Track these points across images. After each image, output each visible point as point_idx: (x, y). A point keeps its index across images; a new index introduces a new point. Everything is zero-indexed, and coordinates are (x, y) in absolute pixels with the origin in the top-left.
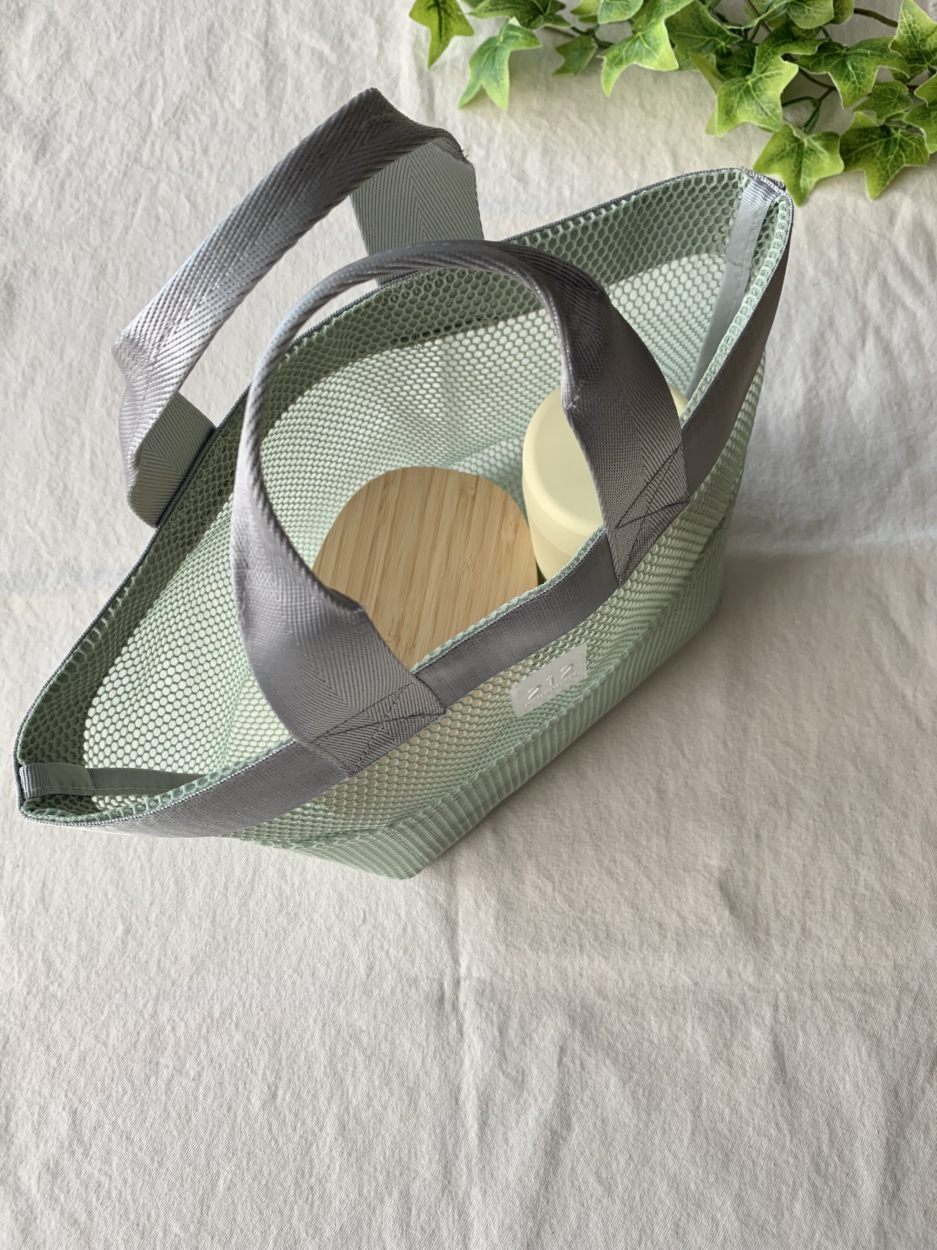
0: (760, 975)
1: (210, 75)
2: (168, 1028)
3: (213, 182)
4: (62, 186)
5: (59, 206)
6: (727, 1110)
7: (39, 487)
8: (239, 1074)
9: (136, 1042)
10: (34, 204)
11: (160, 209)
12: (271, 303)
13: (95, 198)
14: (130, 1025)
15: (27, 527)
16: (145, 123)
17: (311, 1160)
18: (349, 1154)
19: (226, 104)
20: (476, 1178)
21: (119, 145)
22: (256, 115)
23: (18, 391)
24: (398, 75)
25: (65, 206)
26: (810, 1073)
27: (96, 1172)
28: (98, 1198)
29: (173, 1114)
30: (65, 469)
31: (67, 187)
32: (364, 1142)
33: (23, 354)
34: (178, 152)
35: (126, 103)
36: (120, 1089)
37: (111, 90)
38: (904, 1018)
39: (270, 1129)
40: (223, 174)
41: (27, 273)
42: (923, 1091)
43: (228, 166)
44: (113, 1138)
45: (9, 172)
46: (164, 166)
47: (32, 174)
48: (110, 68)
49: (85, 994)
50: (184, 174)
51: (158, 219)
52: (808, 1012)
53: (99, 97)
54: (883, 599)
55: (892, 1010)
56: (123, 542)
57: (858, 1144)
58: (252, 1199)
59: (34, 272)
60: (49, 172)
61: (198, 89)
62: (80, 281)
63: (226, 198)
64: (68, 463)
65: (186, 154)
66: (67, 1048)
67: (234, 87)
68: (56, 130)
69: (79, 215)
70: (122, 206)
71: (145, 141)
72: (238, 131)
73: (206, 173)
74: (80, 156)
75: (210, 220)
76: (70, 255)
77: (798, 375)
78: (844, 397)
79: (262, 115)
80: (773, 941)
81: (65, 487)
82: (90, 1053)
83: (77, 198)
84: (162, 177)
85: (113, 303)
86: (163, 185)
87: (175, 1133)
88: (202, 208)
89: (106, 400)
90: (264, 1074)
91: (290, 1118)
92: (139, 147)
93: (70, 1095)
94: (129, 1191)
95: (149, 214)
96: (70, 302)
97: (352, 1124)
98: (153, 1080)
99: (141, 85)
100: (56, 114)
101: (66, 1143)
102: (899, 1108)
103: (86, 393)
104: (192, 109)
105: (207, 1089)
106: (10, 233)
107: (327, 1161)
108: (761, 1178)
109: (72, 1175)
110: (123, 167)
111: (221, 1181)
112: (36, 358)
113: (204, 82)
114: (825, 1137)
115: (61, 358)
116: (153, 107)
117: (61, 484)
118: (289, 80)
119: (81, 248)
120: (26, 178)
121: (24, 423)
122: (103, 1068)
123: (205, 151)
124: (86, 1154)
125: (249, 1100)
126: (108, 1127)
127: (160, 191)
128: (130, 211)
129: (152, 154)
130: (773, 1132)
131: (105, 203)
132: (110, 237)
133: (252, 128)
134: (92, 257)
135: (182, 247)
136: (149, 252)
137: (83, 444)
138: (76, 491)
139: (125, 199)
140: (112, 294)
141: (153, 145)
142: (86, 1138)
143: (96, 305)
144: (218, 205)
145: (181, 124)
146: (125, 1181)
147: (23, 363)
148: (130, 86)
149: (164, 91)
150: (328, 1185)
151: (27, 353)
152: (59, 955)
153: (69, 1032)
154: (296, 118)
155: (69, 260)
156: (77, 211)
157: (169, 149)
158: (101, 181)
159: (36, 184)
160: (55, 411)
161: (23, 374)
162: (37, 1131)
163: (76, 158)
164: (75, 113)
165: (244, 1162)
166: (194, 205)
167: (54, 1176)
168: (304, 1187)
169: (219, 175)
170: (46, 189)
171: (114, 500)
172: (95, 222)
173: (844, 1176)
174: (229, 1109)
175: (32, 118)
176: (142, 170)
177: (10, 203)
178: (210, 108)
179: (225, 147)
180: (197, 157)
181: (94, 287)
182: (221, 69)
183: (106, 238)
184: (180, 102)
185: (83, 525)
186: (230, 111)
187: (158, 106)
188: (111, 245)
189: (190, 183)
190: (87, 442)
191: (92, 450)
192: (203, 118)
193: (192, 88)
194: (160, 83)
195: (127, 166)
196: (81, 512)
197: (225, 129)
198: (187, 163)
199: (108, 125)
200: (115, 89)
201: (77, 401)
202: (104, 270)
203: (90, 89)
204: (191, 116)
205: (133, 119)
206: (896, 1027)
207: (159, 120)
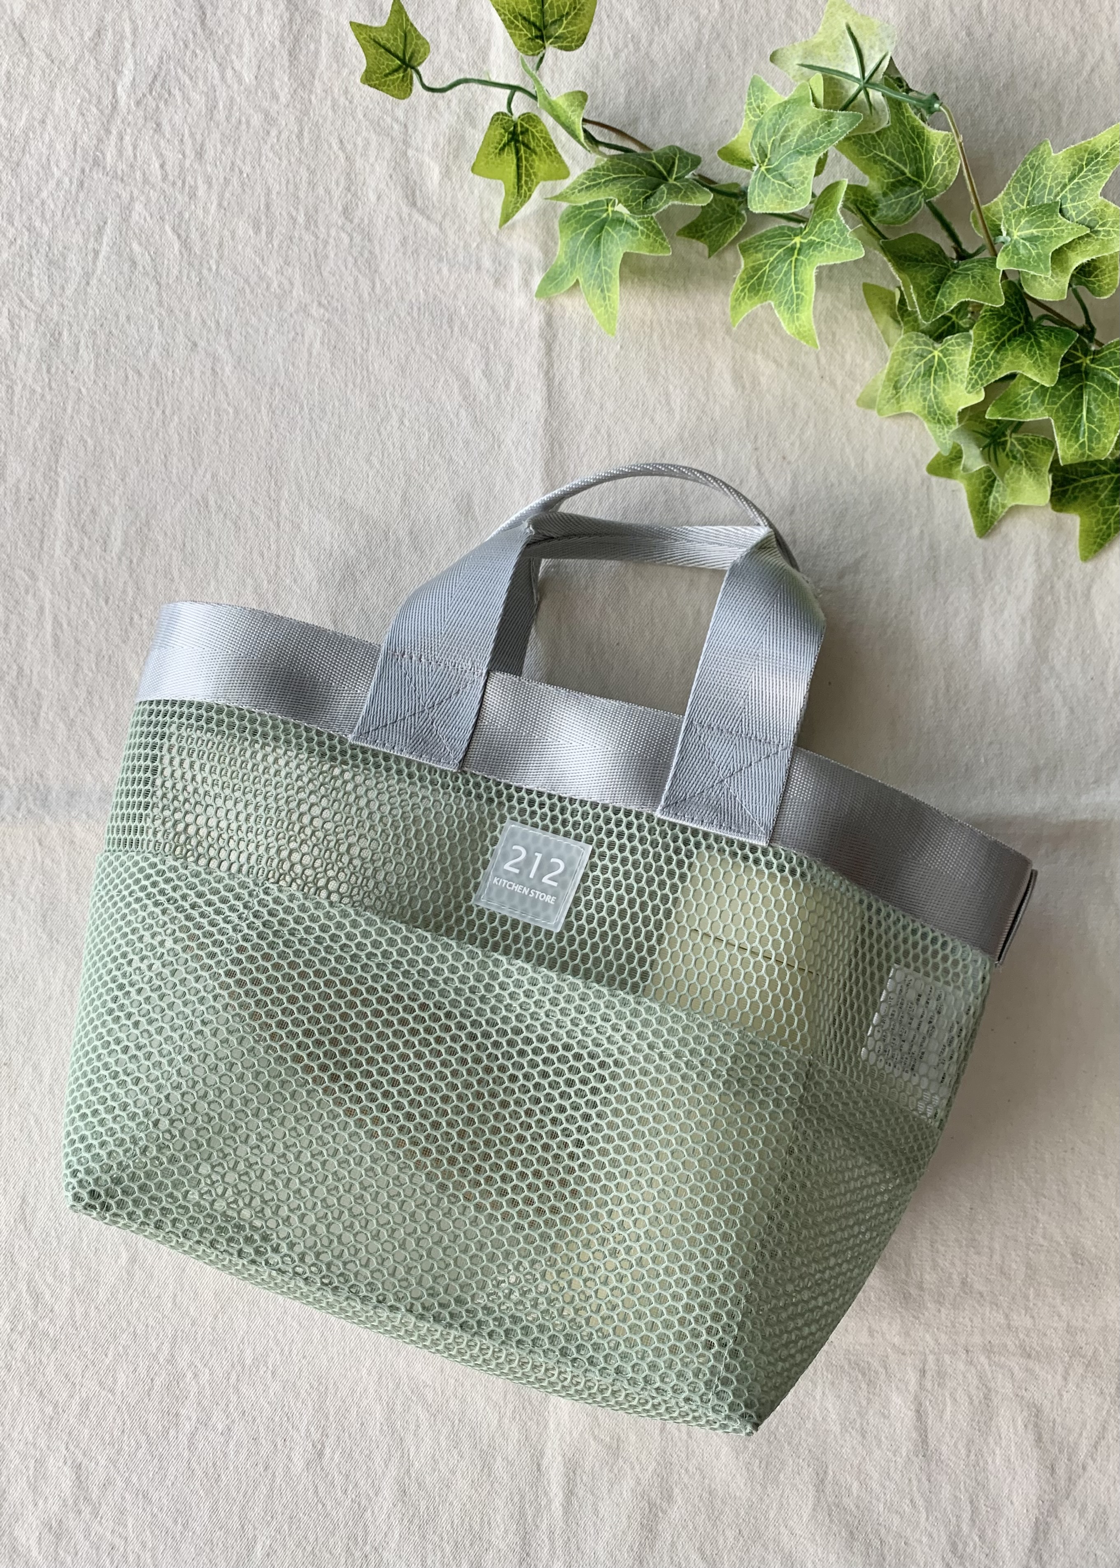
0: (907, 1334)
1: (203, 23)
2: (189, 1375)
3: (213, 208)
6: (856, 1485)
8: (277, 1429)
9: (150, 1390)
11: (135, 246)
12: (302, 408)
13: (37, 224)
14: (142, 1370)
16: (107, 101)
17: (365, 1526)
18: (411, 1522)
19: (229, 73)
20: (559, 1552)
21: (69, 135)
22: (275, 97)
24: (488, 41)
26: (955, 1445)
27: (108, 1534)
29: (199, 1473)
32: (428, 1508)
34: (160, 155)
35: (77, 62)
36: (133, 1443)
37: (53, 37)
38: (1071, 1386)
39: (316, 1492)
40: (227, 195)
42: (1084, 1468)
43: (235, 181)
44: (127, 1496)
46: (138, 174)
49: (83, 1333)
50: (169, 190)
51: (134, 264)
52: (961, 1377)
53: (35, 50)
54: (1107, 874)
55: (1059, 1378)
56: (104, 753)
57: (1003, 1522)
61: (186, 46)
62: (22, 358)
63: (233, 234)
64: (23, 636)
65: (172, 157)
66: (65, 1395)
67: (240, 46)
69: (15, 249)
70: (77, 238)
71: (108, 132)
72: (248, 122)
73: (201, 192)
74: (12, 150)
75: (210, 269)
77: (1030, 559)
78: (1087, 595)
79: (284, 96)
80: (927, 1297)
81: (21, 669)
82: (94, 1401)
84: (136, 193)
85: (73, 396)
86: (138, 207)
87: (202, 1493)
88: (197, 250)
89: (71, 545)
90: (308, 1430)
91: (339, 1480)
92: (100, 140)
93: (72, 1448)
94: (149, 1555)
95: (119, 254)
97: (414, 1488)
98: (172, 1433)
99: (98, 33)
101: (71, 1502)
102: (1054, 1486)
103: (42, 532)
104: (178, 80)
105: (239, 1445)
107: (384, 1528)
108: (888, 1558)
109: (80, 1536)
110: (77, 173)
111: (259, 1547)
113: (194, 34)
114: (966, 1516)
116: (119, 73)
117: (15, 667)
118: (324, 36)
119: (21, 303)
122: (111, 1418)
123: (200, 154)
124: (95, 1513)
125: (289, 1458)
126: (120, 1484)
127: (135, 217)
128: (90, 246)
129: (120, 153)
130: (907, 1508)
131: (53, 231)
132: (63, 288)
133: (269, 119)
134: (38, 321)
135: (171, 311)
136: (122, 319)
137: (42, 609)
138: (35, 677)
139: (83, 227)
140: (70, 380)
141: (121, 138)
142: (94, 1496)
143: (48, 397)
144: (221, 245)
145: (162, 105)
146: (144, 1545)
148: (81, 34)
149: (133, 45)
150: (385, 1554)
152: (49, 1286)
153: (67, 1376)
154: (334, 106)
156: (11, 243)
157: (145, 147)
158: (44, 194)
162: (34, 1488)
165: (286, 1527)
166: (185, 244)
167: (58, 1537)
168: (358, 1554)
169: (221, 197)
171: (89, 693)
172: (39, 261)
173: (983, 1557)
174: (266, 1469)
176: (106, 180)
178: (206, 79)
179: (229, 150)
180: (187, 163)
181: (44, 367)
182: (219, 13)
183: (57, 289)
184: (159, 67)
185: (48, 727)
186: (236, 86)
187: (126, 72)
188: (66, 302)
189: (178, 207)
190: (47, 606)
191: (55, 618)
192: (195, 96)
193: (176, 43)
194: (128, 30)
195: (83, 171)
196: (45, 708)
197: (228, 119)
198: (173, 172)
199: (51, 99)
200: (60, 37)
201: (29, 544)
202: (57, 341)
203: (21, 35)
204: (176, 92)
205: (89, 92)
206: (1061, 1396)
207: (129, 96)
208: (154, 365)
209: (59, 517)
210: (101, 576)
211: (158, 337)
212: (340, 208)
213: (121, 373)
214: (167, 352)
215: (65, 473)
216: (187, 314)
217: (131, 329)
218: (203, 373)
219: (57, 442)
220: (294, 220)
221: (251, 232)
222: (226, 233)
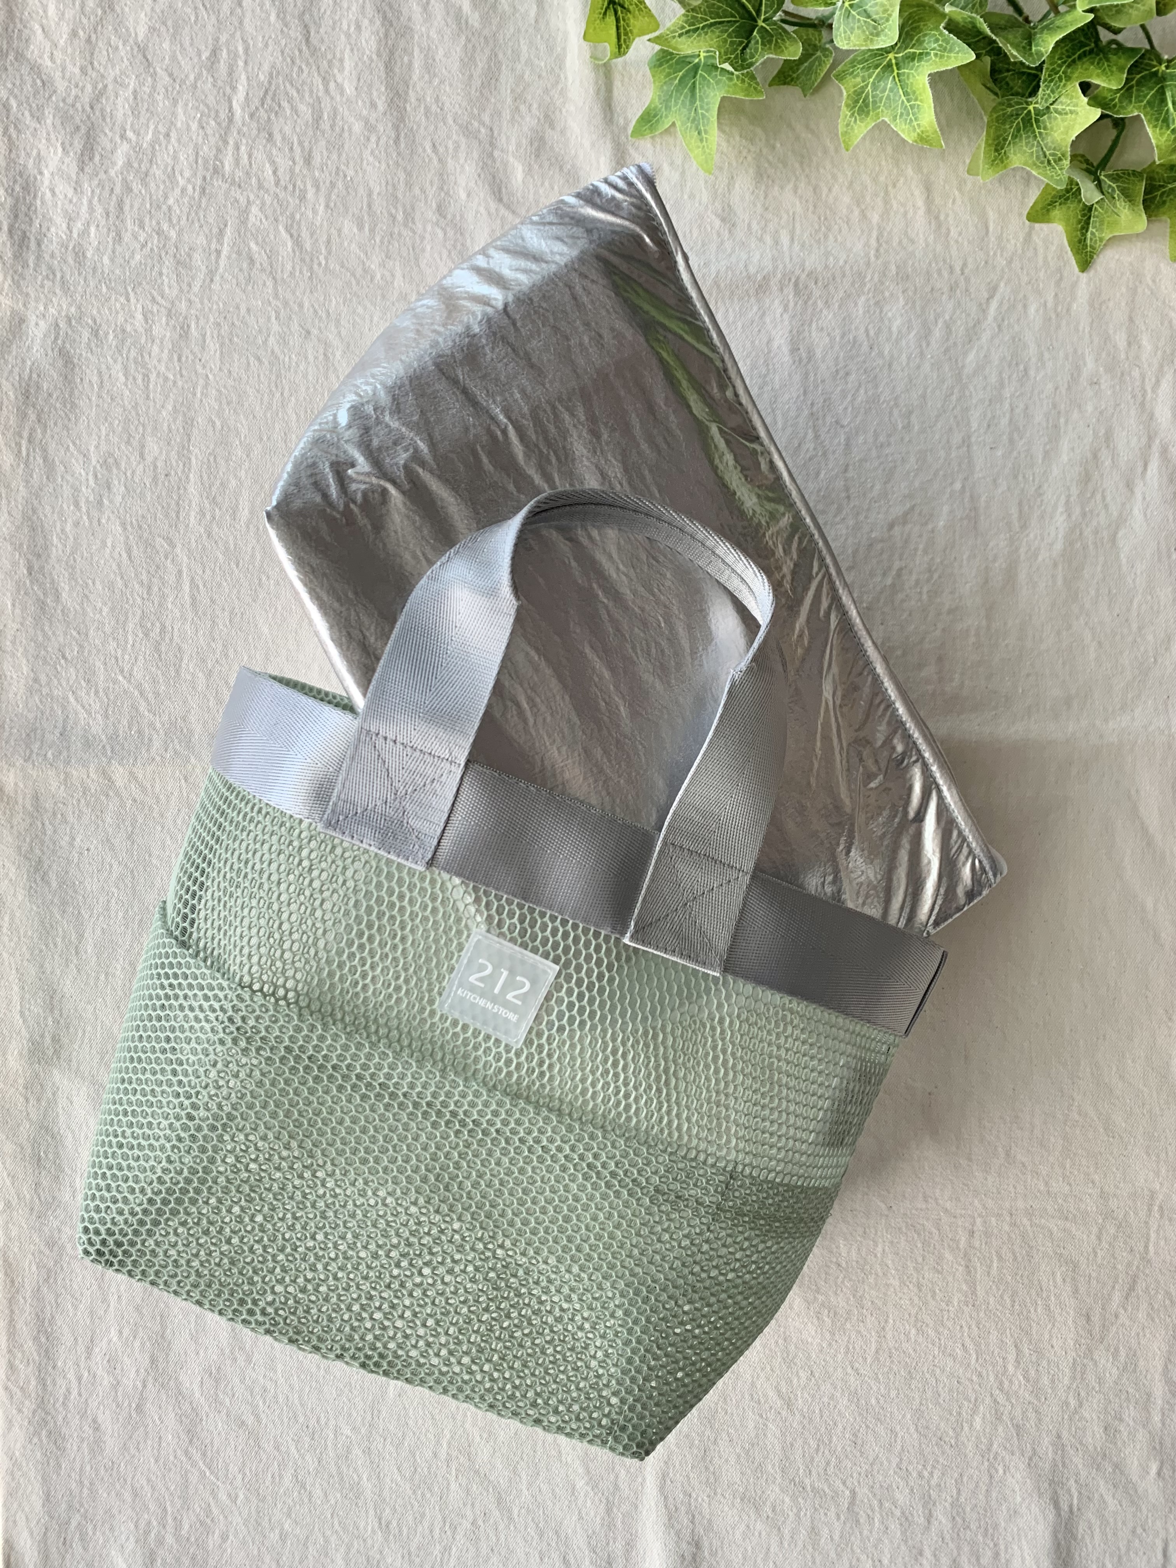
0: (958, 1199)
1: (307, 40)
3: (321, 209)
4: (120, 205)
5: (119, 238)
6: (913, 1331)
7: (130, 626)
10: (85, 233)
11: (253, 245)
13: (165, 226)
15: (120, 678)
16: (223, 115)
19: (332, 85)
21: (191, 145)
22: (373, 105)
23: (91, 498)
24: (564, 49)
25: (127, 237)
26: (1002, 1297)
27: (261, 1378)
28: (264, 1402)
30: (160, 605)
31: (127, 208)
33: (92, 449)
34: (273, 163)
35: (196, 80)
37: (174, 58)
38: (1105, 1245)
40: (333, 197)
41: (86, 334)
42: (1117, 1316)
43: (340, 184)
45: (46, 183)
46: (254, 180)
47: (77, 188)
48: (170, 23)
50: (282, 195)
51: (252, 261)
52: (1005, 1238)
53: (158, 70)
54: (1133, 792)
55: (1093, 1237)
57: (1045, 1363)
58: (424, 1405)
59: (95, 333)
60: (101, 185)
61: (293, 62)
62: (156, 349)
63: (339, 231)
64: (163, 597)
65: (284, 164)
67: (341, 60)
68: (104, 120)
69: (147, 251)
70: (201, 240)
71: (226, 142)
72: (350, 129)
73: (310, 195)
74: (140, 162)
75: (320, 264)
76: (139, 306)
79: (381, 106)
80: (975, 1167)
81: (163, 628)
83: (142, 226)
84: (252, 197)
85: (201, 382)
86: (254, 210)
88: (308, 246)
89: (204, 515)
92: (219, 150)
94: (296, 1396)
95: (239, 253)
96: (146, 377)
99: (214, 52)
100: (101, 94)
101: (227, 1351)
102: (1090, 1332)
103: (178, 504)
104: (287, 93)
106: (59, 275)
108: (943, 1395)
109: (236, 1380)
110: (199, 182)
112: (111, 455)
113: (300, 51)
114: (1011, 1358)
115: (142, 455)
116: (234, 89)
117: (158, 625)
118: (416, 51)
119: (153, 300)
120: (70, 193)
121: (104, 544)
123: (308, 161)
124: (249, 1360)
127: (252, 219)
128: (213, 246)
129: (237, 161)
130: (959, 1352)
131: (180, 234)
132: (189, 285)
133: (369, 126)
134: (169, 315)
135: (286, 304)
136: (243, 311)
137: (180, 572)
138: (176, 633)
139: (206, 230)
140: (199, 368)
141: (237, 148)
142: (248, 1346)
143: (180, 383)
144: (329, 242)
145: (273, 116)
147: (94, 462)
148: (199, 55)
149: (246, 63)
151: (97, 447)
155: (139, 316)
156: (143, 246)
157: (259, 155)
158: (171, 201)
159: (85, 201)
160: (140, 527)
161: (96, 476)
162: (194, 1338)
163: (136, 165)
164: (129, 93)
166: (298, 243)
167: (217, 1381)
169: (328, 199)
170: (99, 210)
171: (224, 646)
172: (168, 262)
175: (70, 101)
176: (225, 186)
177: (53, 230)
178: (311, 92)
179: (335, 156)
180: (297, 169)
181: (175, 356)
182: (322, 31)
184: (270, 83)
185: (189, 677)
186: (338, 98)
187: (240, 88)
188: (193, 298)
189: (291, 208)
190: (185, 570)
191: (192, 579)
192: (302, 108)
193: (284, 60)
194: (241, 49)
195: (204, 178)
196: (185, 661)
197: (332, 127)
198: (284, 178)
199: (174, 114)
200: (180, 58)
201: (167, 515)
202: (187, 333)
203: (145, 57)
204: (285, 104)
205: (207, 106)
206: (1095, 1253)
207: (243, 109)
208: (273, 352)
209: (192, 490)
210: (231, 542)
211: (275, 327)
212: (434, 205)
213: (244, 360)
214: (283, 340)
215: (197, 450)
216: (301, 306)
217: (251, 321)
218: (316, 358)
219: (189, 423)
220: (394, 218)
221: (355, 230)
222: (334, 232)
